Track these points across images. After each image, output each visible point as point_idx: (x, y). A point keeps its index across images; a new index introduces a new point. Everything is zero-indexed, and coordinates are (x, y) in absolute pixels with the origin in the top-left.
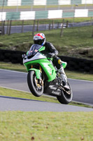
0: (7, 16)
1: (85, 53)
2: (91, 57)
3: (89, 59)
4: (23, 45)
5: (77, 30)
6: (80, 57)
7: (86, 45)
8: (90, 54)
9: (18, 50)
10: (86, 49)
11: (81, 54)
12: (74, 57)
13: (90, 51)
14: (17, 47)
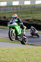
1: (28, 20)
2: (30, 22)
3: (29, 23)
5: (24, 10)
7: (28, 16)
8: (30, 21)
10: (28, 18)
11: (26, 21)
13: (30, 19)
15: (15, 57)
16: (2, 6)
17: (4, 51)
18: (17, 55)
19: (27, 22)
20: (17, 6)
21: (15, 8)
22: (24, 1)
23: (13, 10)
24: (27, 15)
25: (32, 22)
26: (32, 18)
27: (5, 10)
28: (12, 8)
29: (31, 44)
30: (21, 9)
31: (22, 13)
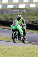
0: (2, 7)
1: (33, 22)
2: (35, 23)
6: (31, 23)
7: (34, 18)
9: (5, 20)
10: (33, 20)
11: (31, 22)
12: (29, 23)
13: (35, 21)
14: (5, 19)
15: (21, 55)
16: (9, 8)
17: (11, 49)
18: (22, 53)
19: (32, 24)
20: (23, 9)
21: (21, 11)
22: (30, 4)
23: (19, 12)
24: (32, 17)
25: (37, 23)
26: (37, 20)
27: (12, 13)
29: (36, 44)
30: (27, 12)
31: (27, 15)
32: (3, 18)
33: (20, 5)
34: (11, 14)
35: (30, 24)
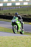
0: (3, 5)
1: (25, 16)
2: (27, 17)
4: (7, 14)
5: (23, 9)
9: (5, 15)
10: (25, 14)
11: (24, 16)
14: (5, 14)
20: (18, 6)
22: (23, 2)
25: (28, 17)
26: (28, 14)
28: (15, 7)
29: (27, 32)
31: (21, 11)
32: (3, 13)
33: (16, 3)
34: (9, 10)
35: (23, 17)
